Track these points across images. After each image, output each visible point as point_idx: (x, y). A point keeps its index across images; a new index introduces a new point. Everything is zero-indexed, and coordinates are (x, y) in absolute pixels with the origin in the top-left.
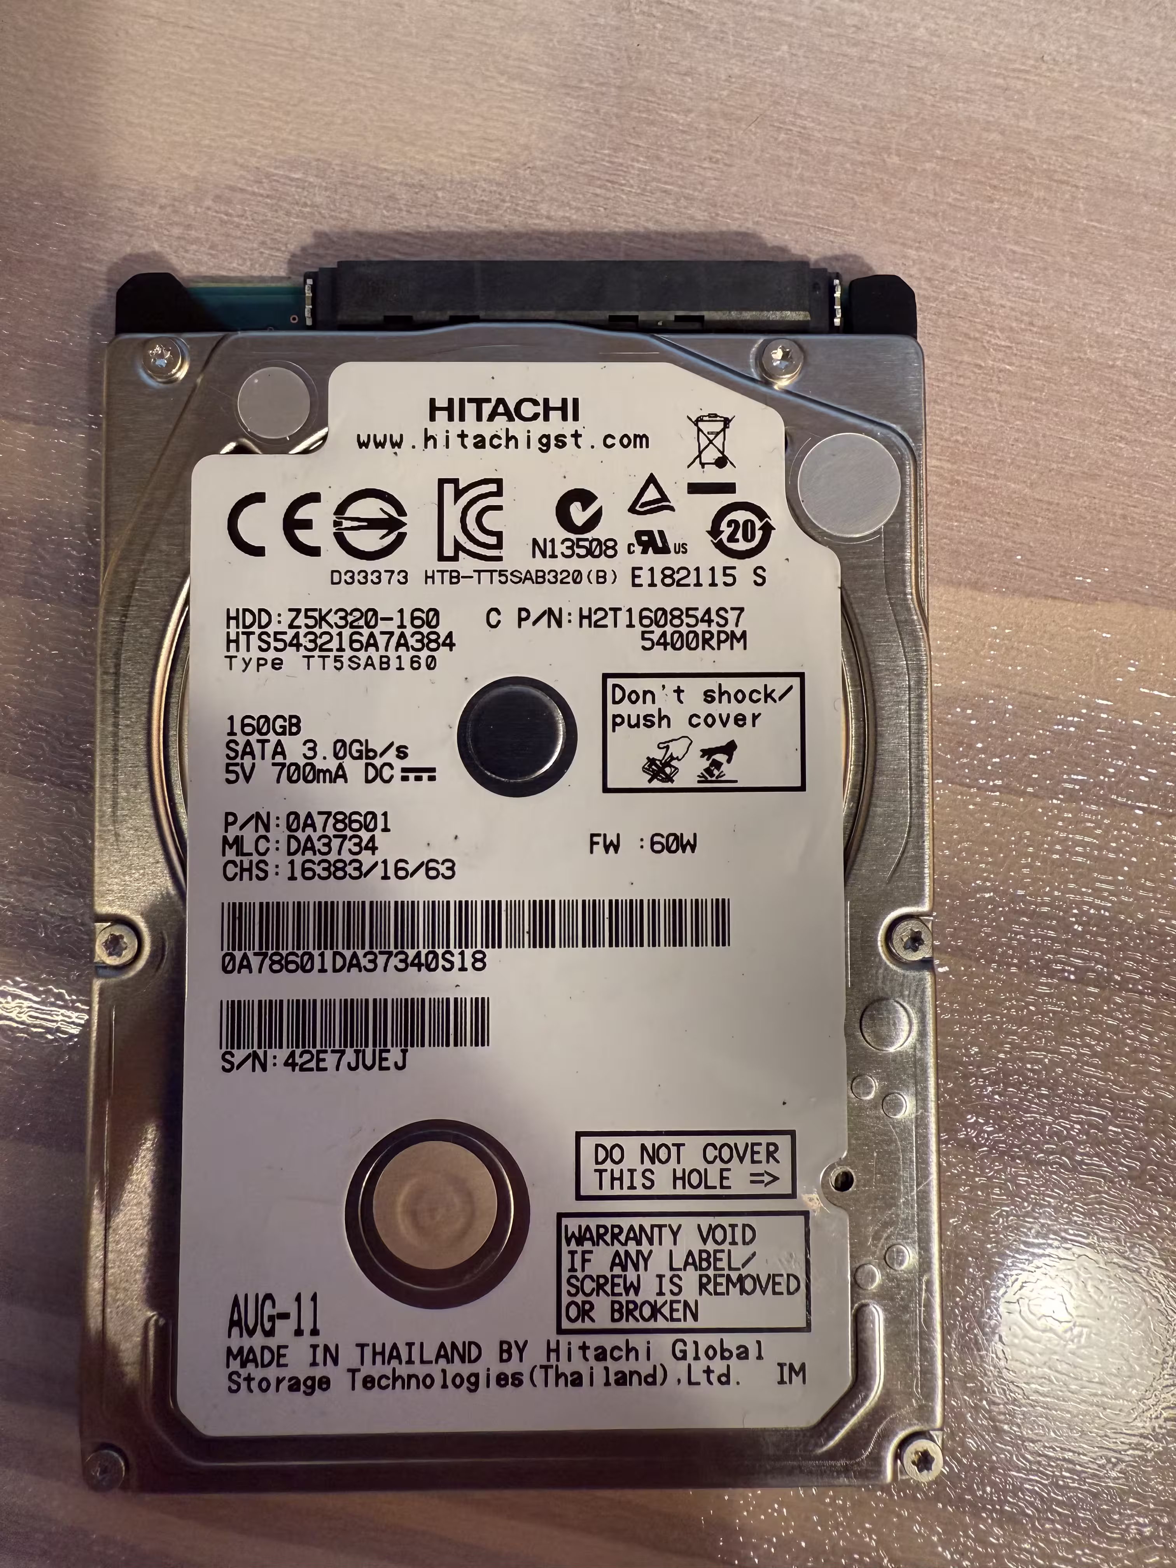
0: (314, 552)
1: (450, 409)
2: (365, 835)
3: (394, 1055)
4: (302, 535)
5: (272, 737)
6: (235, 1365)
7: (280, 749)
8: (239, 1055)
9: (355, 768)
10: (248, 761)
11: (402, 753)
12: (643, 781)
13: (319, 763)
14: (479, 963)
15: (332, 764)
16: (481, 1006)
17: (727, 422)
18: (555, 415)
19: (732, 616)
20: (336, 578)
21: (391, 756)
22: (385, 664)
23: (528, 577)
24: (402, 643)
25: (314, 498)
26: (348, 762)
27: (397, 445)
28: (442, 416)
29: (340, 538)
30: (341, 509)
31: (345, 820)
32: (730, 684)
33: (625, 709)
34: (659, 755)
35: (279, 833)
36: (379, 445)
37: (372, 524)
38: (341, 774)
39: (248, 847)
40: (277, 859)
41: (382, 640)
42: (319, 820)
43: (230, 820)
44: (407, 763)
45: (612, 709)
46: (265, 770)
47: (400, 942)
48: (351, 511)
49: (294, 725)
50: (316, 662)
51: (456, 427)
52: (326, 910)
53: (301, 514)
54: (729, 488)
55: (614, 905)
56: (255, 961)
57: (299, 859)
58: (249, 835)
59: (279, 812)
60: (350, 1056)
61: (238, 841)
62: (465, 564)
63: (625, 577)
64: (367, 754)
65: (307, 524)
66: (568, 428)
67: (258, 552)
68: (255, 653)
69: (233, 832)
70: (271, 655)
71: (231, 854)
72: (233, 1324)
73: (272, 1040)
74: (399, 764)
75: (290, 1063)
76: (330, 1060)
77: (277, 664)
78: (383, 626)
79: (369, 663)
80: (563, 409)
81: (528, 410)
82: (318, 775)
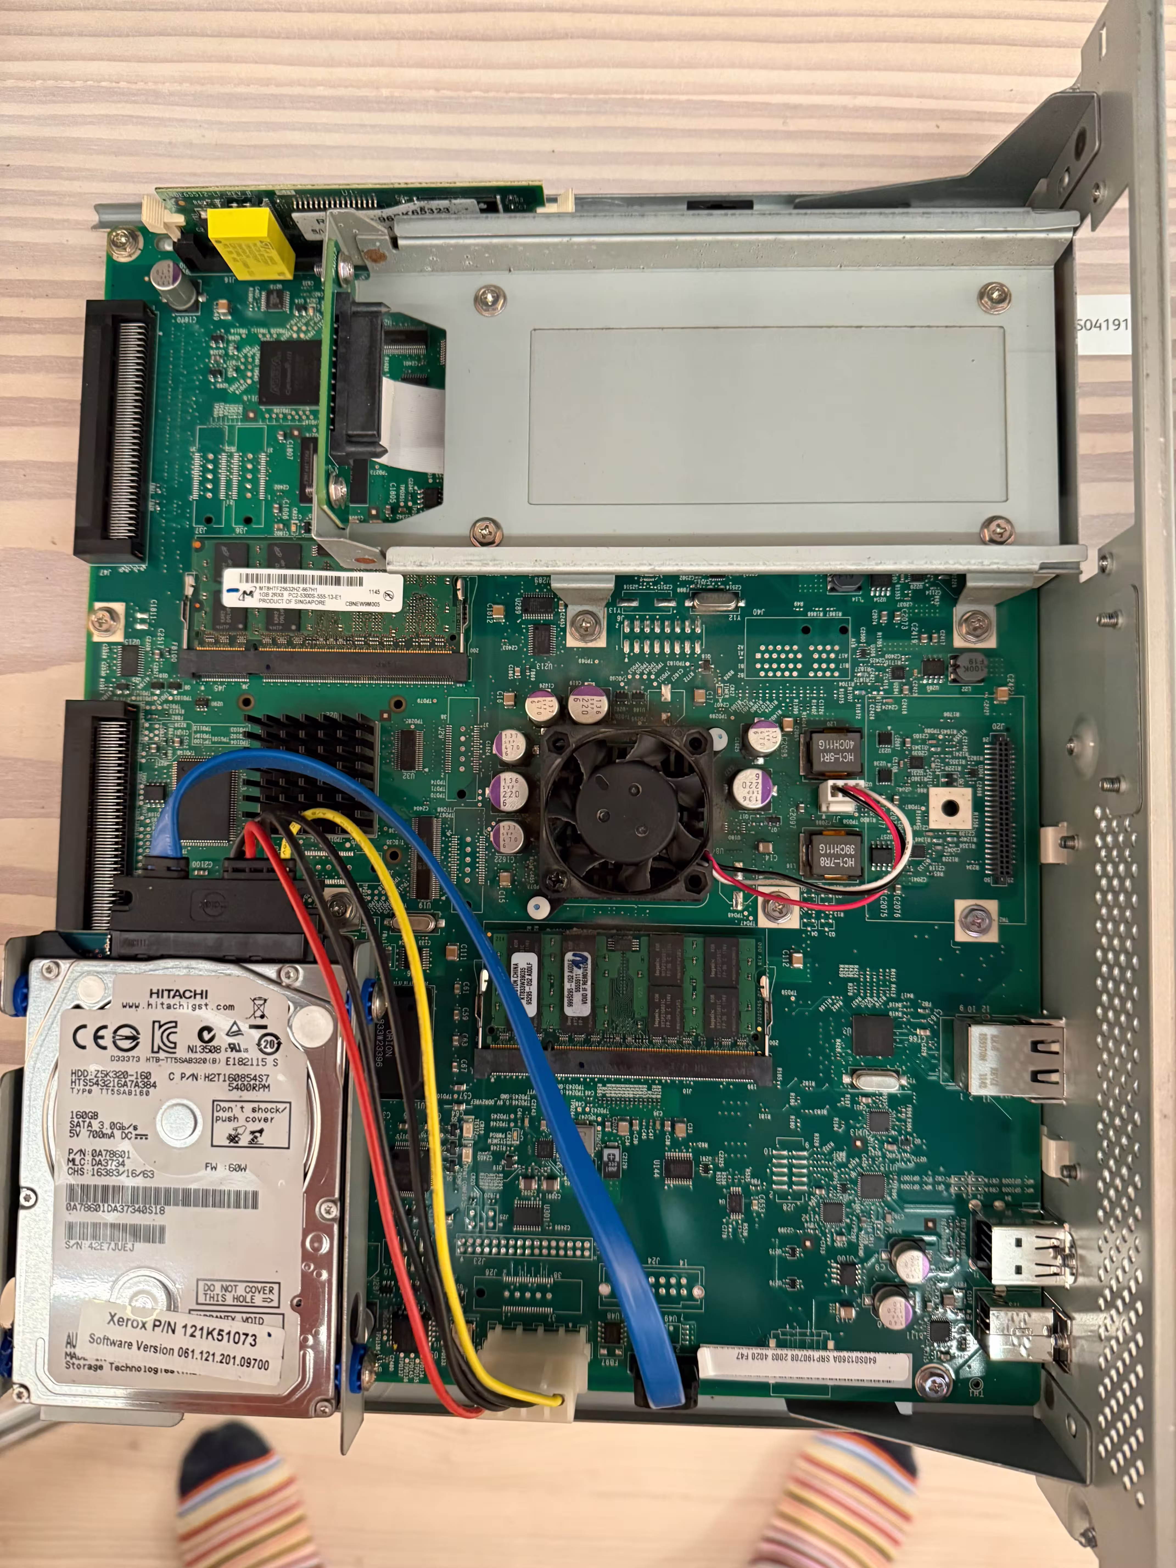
0: (105, 1048)
1: (158, 993)
2: (121, 1159)
3: (129, 1246)
4: (100, 1041)
5: (87, 1120)
6: (68, 1358)
7: (90, 1125)
8: (72, 1242)
9: (118, 1133)
10: (78, 1129)
11: (135, 1128)
12: (227, 1143)
13: (105, 1131)
14: (162, 1211)
15: (109, 1132)
16: (162, 1229)
17: (265, 1000)
18: (198, 997)
19: (264, 1078)
20: (113, 1059)
21: (131, 1129)
22: (130, 1093)
23: (185, 1061)
24: (137, 1085)
25: (105, 1027)
26: (115, 1131)
27: (137, 1007)
28: (155, 996)
29: (114, 1043)
30: (115, 1032)
31: (113, 1153)
32: (263, 1106)
33: (221, 1114)
34: (233, 1133)
35: (89, 1158)
36: (131, 1007)
37: (127, 1038)
38: (112, 1136)
39: (77, 1162)
40: (88, 1167)
41: (129, 1084)
42: (104, 1153)
43: (71, 1151)
44: (137, 1132)
45: (216, 1114)
46: (84, 1132)
47: (133, 1202)
48: (120, 1032)
49: (95, 1116)
50: (104, 1091)
51: (160, 1001)
52: (105, 1188)
53: (100, 1033)
54: (265, 1027)
55: (214, 1191)
56: (78, 1207)
57: (96, 1168)
58: (78, 1158)
59: (89, 1150)
60: (113, 1245)
61: (73, 1160)
62: (162, 1055)
63: (224, 1061)
64: (122, 1128)
65: (102, 1037)
66: (203, 1002)
67: (84, 1047)
68: (82, 1087)
69: (72, 1156)
70: (87, 1088)
71: (71, 1165)
72: (68, 1343)
73: (84, 1237)
74: (134, 1133)
75: (91, 1247)
76: (105, 1246)
77: (90, 1092)
78: (130, 1078)
79: (124, 1092)
80: (201, 994)
81: (188, 994)
82: (104, 1135)
